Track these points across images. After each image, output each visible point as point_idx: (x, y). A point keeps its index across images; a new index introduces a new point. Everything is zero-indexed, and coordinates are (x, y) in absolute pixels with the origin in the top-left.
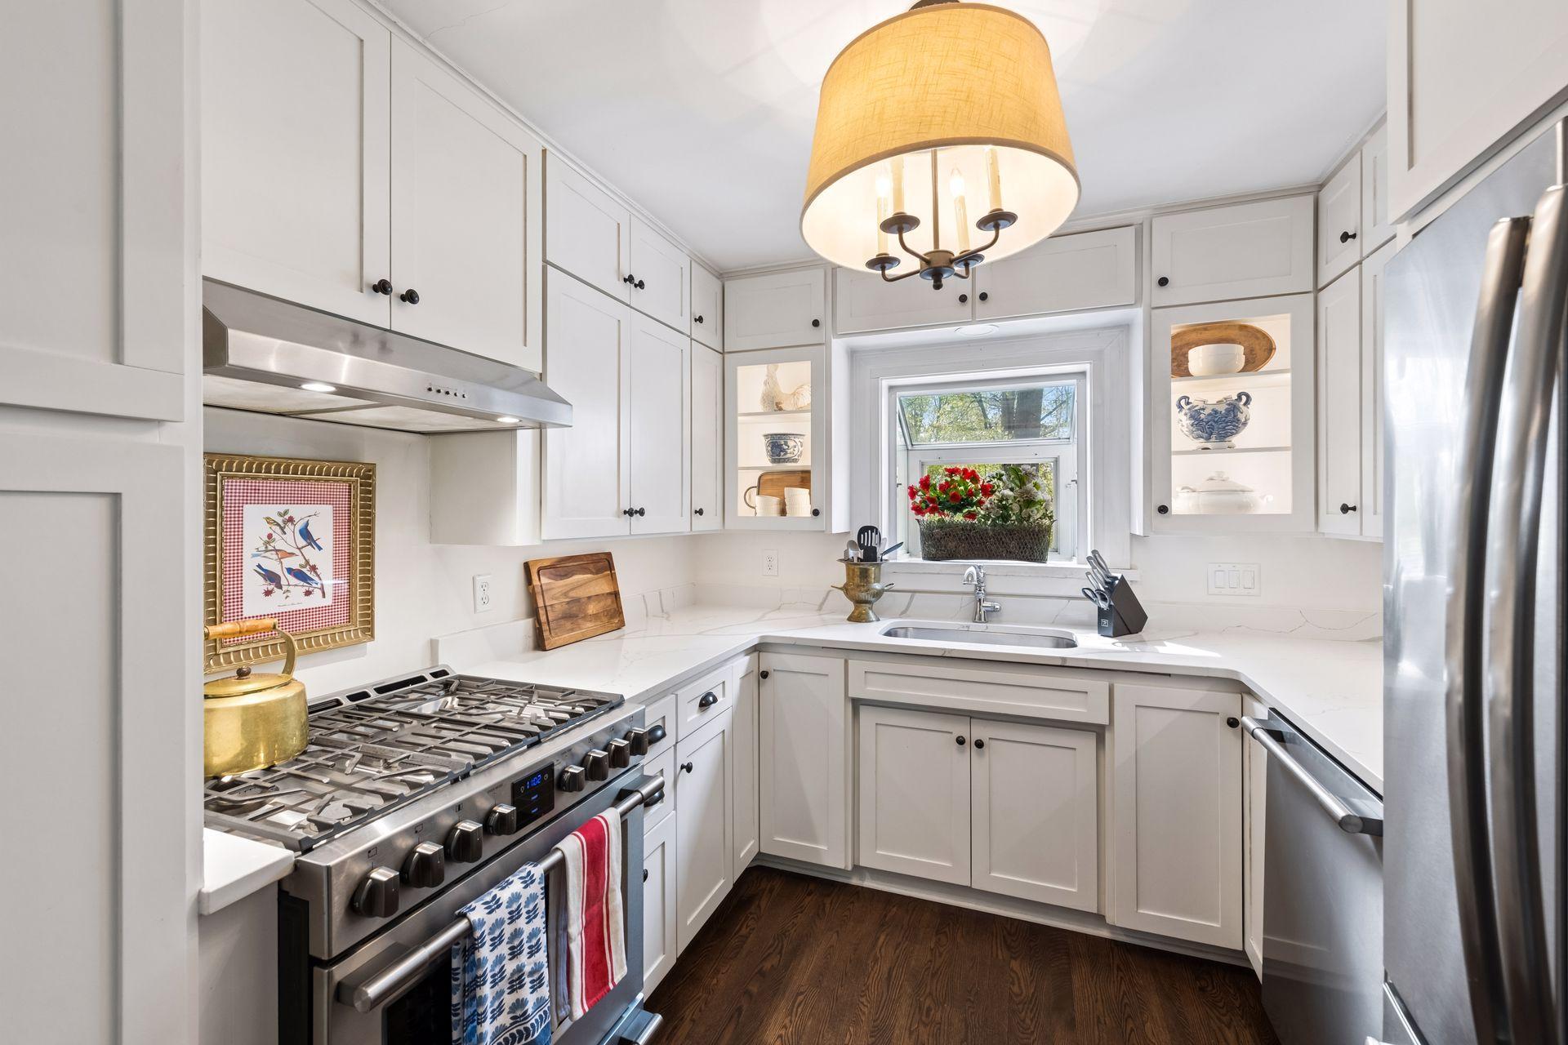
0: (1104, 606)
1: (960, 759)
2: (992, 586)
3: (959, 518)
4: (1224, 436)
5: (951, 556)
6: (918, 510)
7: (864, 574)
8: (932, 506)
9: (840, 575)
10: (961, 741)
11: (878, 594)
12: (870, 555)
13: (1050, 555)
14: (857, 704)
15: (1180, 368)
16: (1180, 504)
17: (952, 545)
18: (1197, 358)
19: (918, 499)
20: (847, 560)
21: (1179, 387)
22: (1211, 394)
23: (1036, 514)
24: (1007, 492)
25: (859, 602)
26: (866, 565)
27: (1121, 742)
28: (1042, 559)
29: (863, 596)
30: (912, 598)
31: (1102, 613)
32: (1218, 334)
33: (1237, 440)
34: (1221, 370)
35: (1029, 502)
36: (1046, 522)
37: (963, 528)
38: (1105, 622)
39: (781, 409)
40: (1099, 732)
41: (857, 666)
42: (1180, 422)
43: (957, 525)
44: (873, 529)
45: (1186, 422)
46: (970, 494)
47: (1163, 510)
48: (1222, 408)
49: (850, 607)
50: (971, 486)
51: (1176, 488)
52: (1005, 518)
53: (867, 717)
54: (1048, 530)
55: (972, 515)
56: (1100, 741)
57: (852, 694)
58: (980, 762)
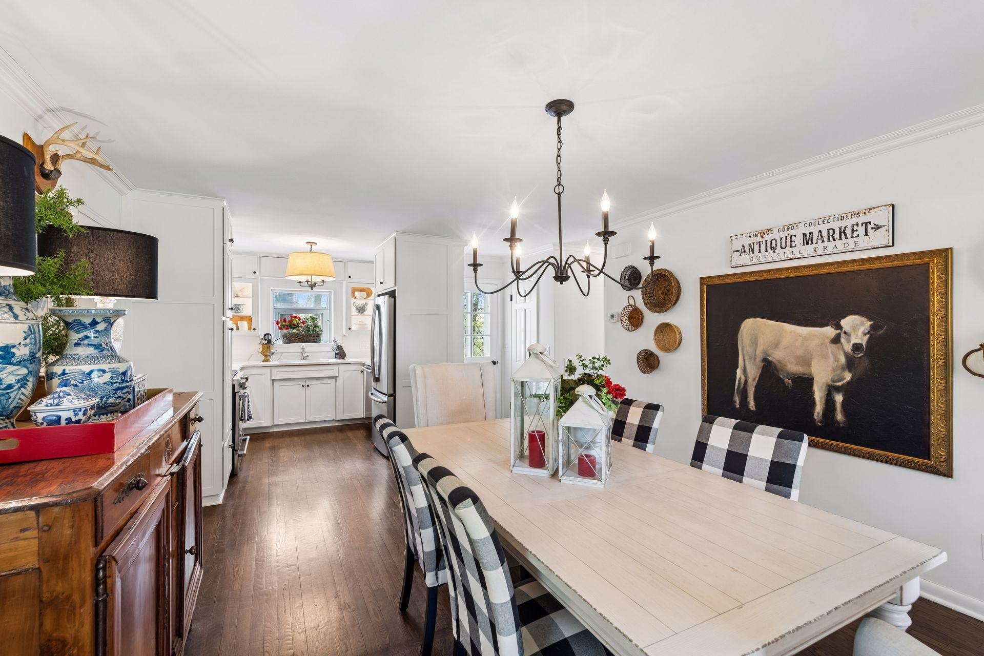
0: (337, 352)
1: (303, 390)
2: (306, 350)
3: (294, 331)
4: (362, 312)
5: (293, 342)
6: (281, 329)
7: (269, 347)
8: (287, 327)
9: (259, 348)
10: (303, 386)
11: (273, 354)
12: (269, 342)
13: (321, 341)
14: (273, 381)
15: (354, 296)
16: (353, 328)
17: (293, 339)
18: (357, 294)
19: (279, 325)
20: (263, 344)
21: (353, 301)
22: (360, 302)
23: (318, 329)
24: (310, 323)
25: (266, 356)
26: (269, 345)
27: (340, 380)
28: (320, 342)
29: (269, 354)
30: (281, 355)
31: (336, 354)
32: (362, 290)
33: (365, 313)
34: (362, 298)
35: (316, 326)
36: (320, 332)
37: (297, 334)
38: (337, 356)
39: (238, 296)
40: (336, 378)
41: (274, 370)
42: (353, 308)
43: (295, 333)
44: (269, 334)
45: (355, 308)
46: (299, 324)
47: (350, 329)
48: (362, 306)
49: (263, 358)
50: (298, 321)
51: (352, 324)
52: (309, 331)
53: (276, 384)
54: (321, 334)
55: (299, 330)
56: (336, 380)
57: (272, 378)
58: (308, 390)
